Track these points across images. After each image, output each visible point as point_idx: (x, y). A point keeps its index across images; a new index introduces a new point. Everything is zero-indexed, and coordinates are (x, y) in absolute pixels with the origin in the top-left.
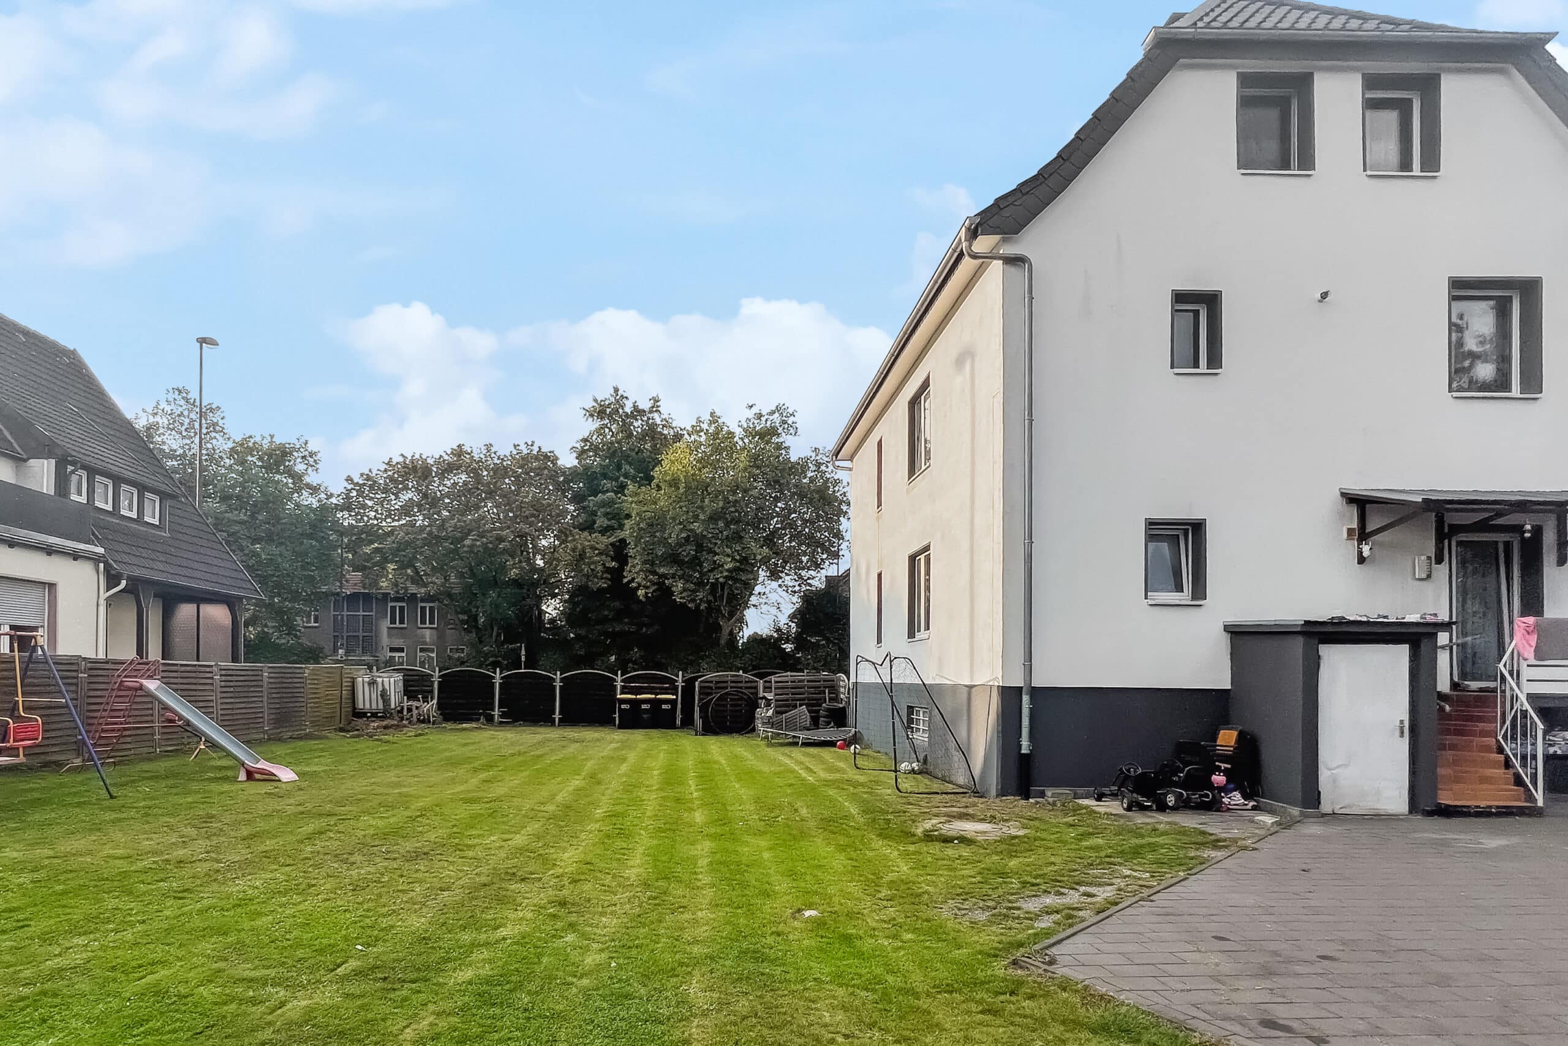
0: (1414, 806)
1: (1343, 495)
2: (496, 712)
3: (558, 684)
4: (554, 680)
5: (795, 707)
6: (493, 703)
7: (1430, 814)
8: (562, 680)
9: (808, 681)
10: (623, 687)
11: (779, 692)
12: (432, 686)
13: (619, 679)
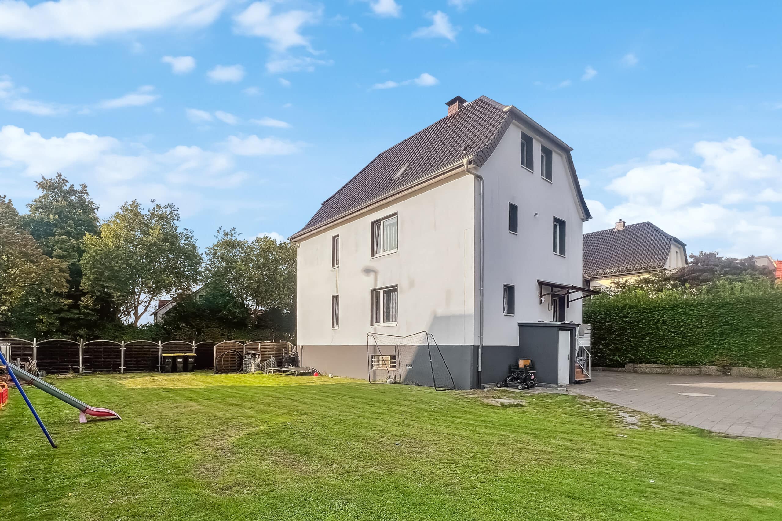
0: (571, 382)
1: (538, 281)
2: (81, 367)
3: (123, 349)
4: (121, 346)
5: (270, 357)
6: (78, 362)
7: (574, 383)
8: (125, 346)
9: (275, 345)
10: (162, 350)
11: (262, 350)
12: (32, 351)
13: (160, 344)
